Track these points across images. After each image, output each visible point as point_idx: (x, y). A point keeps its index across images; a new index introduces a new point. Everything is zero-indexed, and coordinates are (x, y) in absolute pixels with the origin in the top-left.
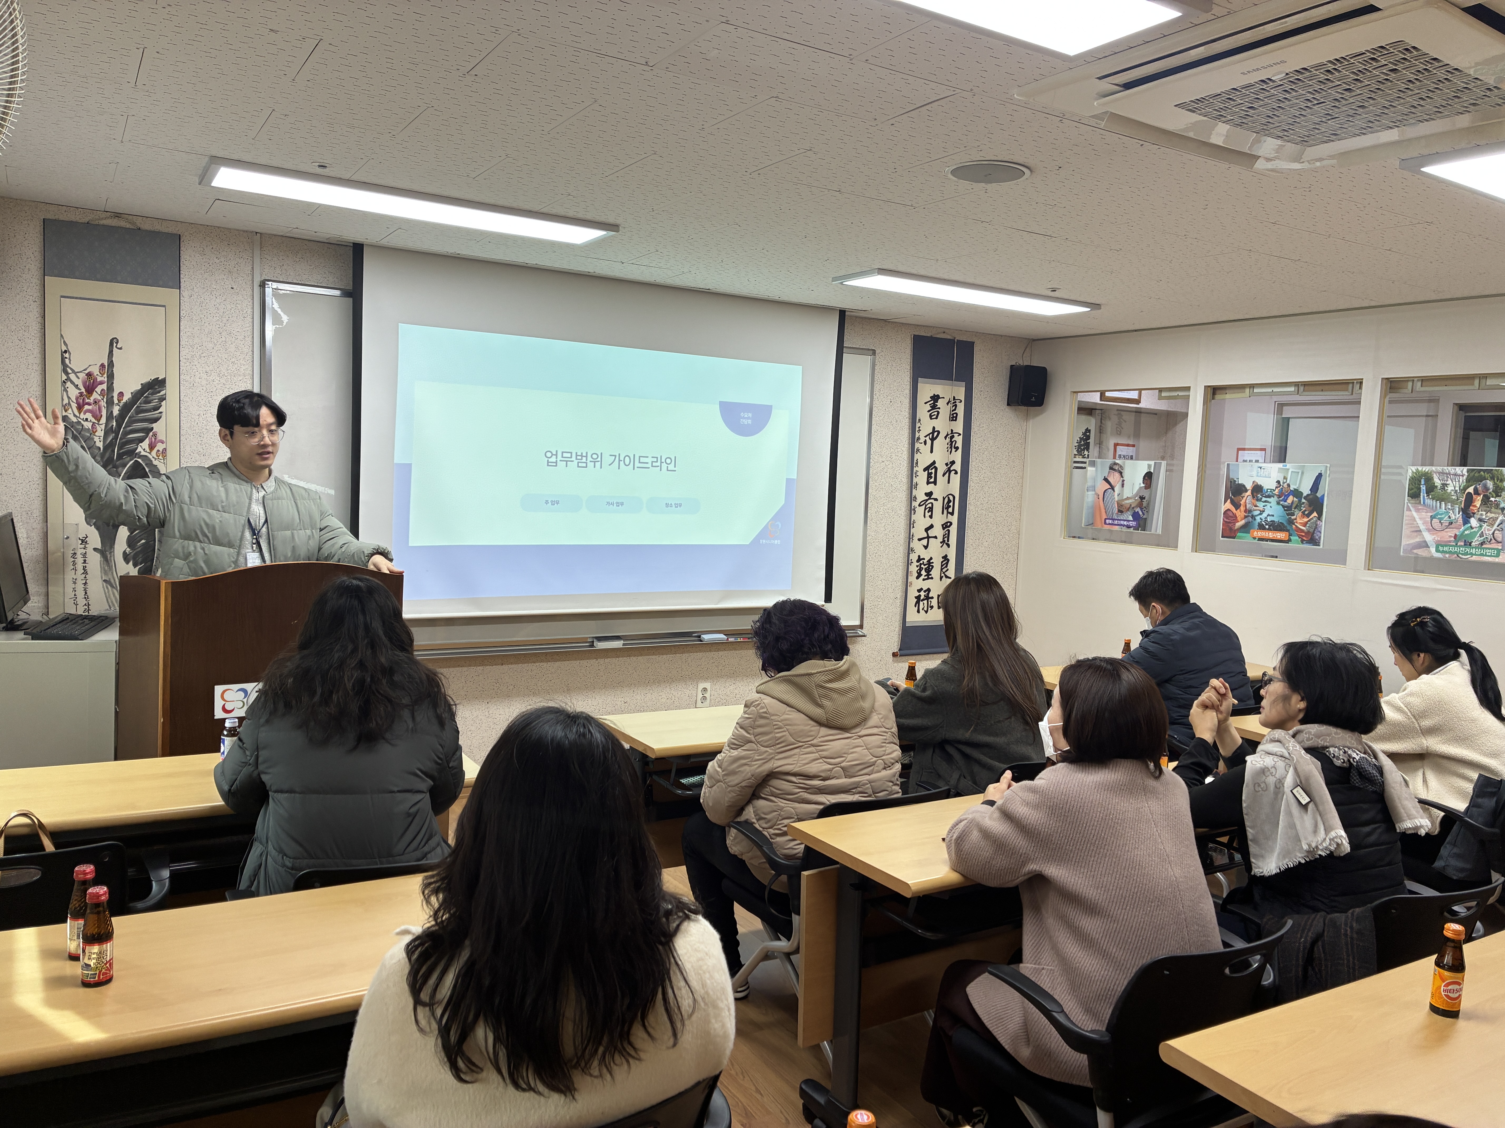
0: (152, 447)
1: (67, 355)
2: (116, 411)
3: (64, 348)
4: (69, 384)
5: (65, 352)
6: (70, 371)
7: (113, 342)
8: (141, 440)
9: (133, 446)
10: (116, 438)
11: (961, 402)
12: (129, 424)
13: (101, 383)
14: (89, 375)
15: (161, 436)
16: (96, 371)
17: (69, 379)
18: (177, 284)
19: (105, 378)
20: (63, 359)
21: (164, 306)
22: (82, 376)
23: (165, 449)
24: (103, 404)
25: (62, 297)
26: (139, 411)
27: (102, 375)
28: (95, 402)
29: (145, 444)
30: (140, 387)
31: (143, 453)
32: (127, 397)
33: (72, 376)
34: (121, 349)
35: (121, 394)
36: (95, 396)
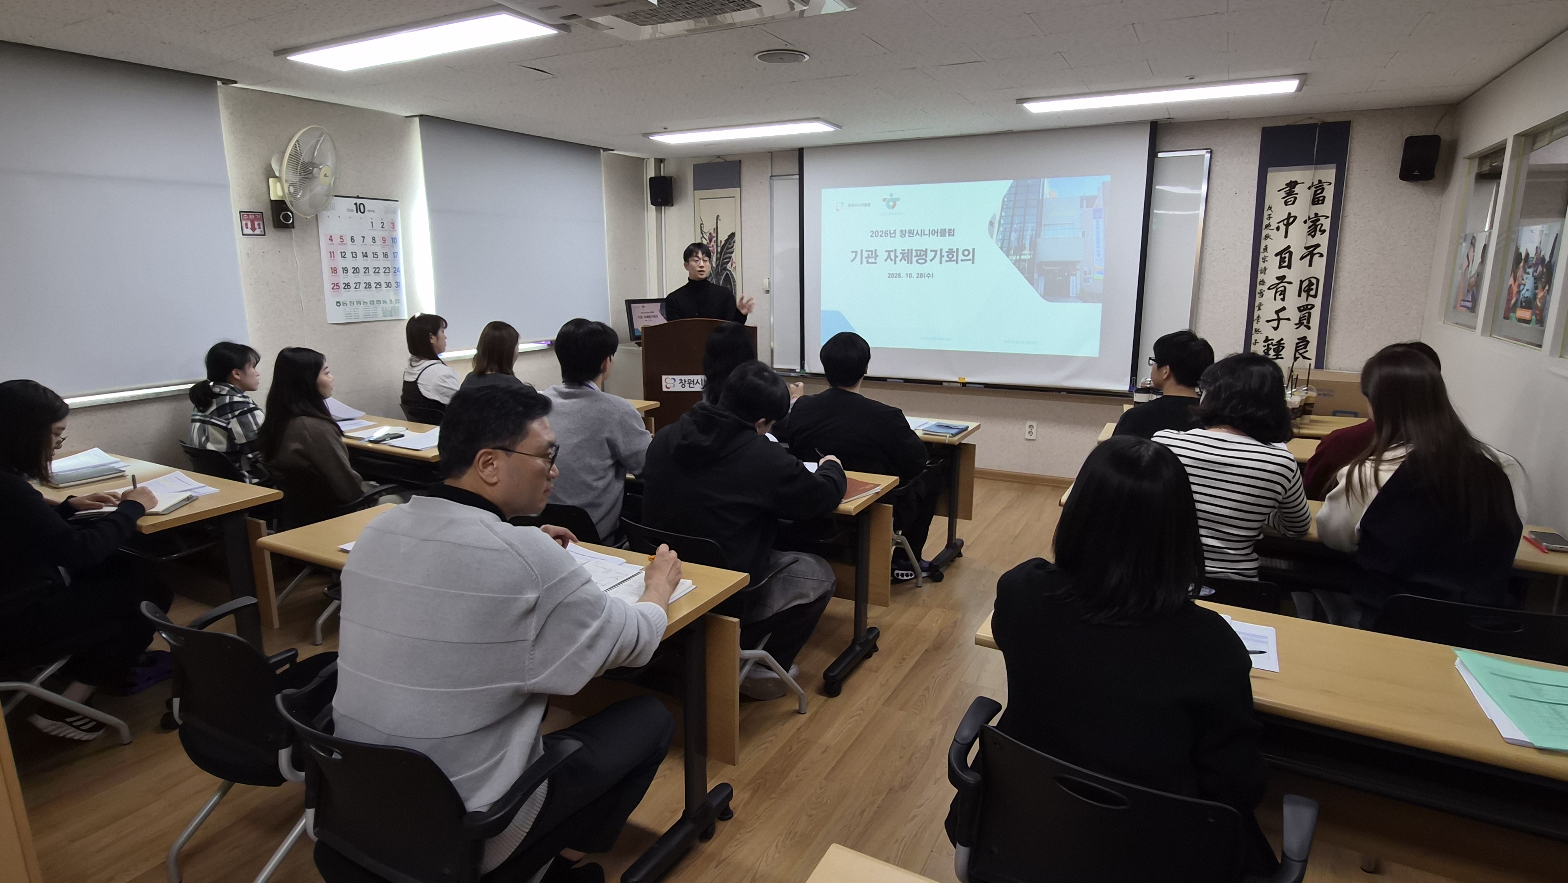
0: (732, 265)
1: (702, 226)
2: (719, 249)
3: (701, 223)
4: (703, 239)
5: (702, 224)
6: (703, 233)
7: (718, 217)
8: (728, 262)
9: (725, 265)
10: (719, 262)
11: (1330, 184)
12: (724, 256)
13: (714, 237)
14: (710, 234)
15: (734, 261)
16: (712, 232)
17: (703, 237)
18: (739, 186)
19: (714, 235)
20: (701, 227)
21: (734, 197)
22: (708, 234)
23: (735, 267)
24: (715, 247)
25: (701, 199)
26: (728, 249)
27: (714, 232)
28: (713, 246)
29: (729, 264)
30: (727, 237)
31: (729, 269)
32: (723, 243)
33: (704, 235)
34: (720, 220)
35: (721, 241)
36: (712, 243)
